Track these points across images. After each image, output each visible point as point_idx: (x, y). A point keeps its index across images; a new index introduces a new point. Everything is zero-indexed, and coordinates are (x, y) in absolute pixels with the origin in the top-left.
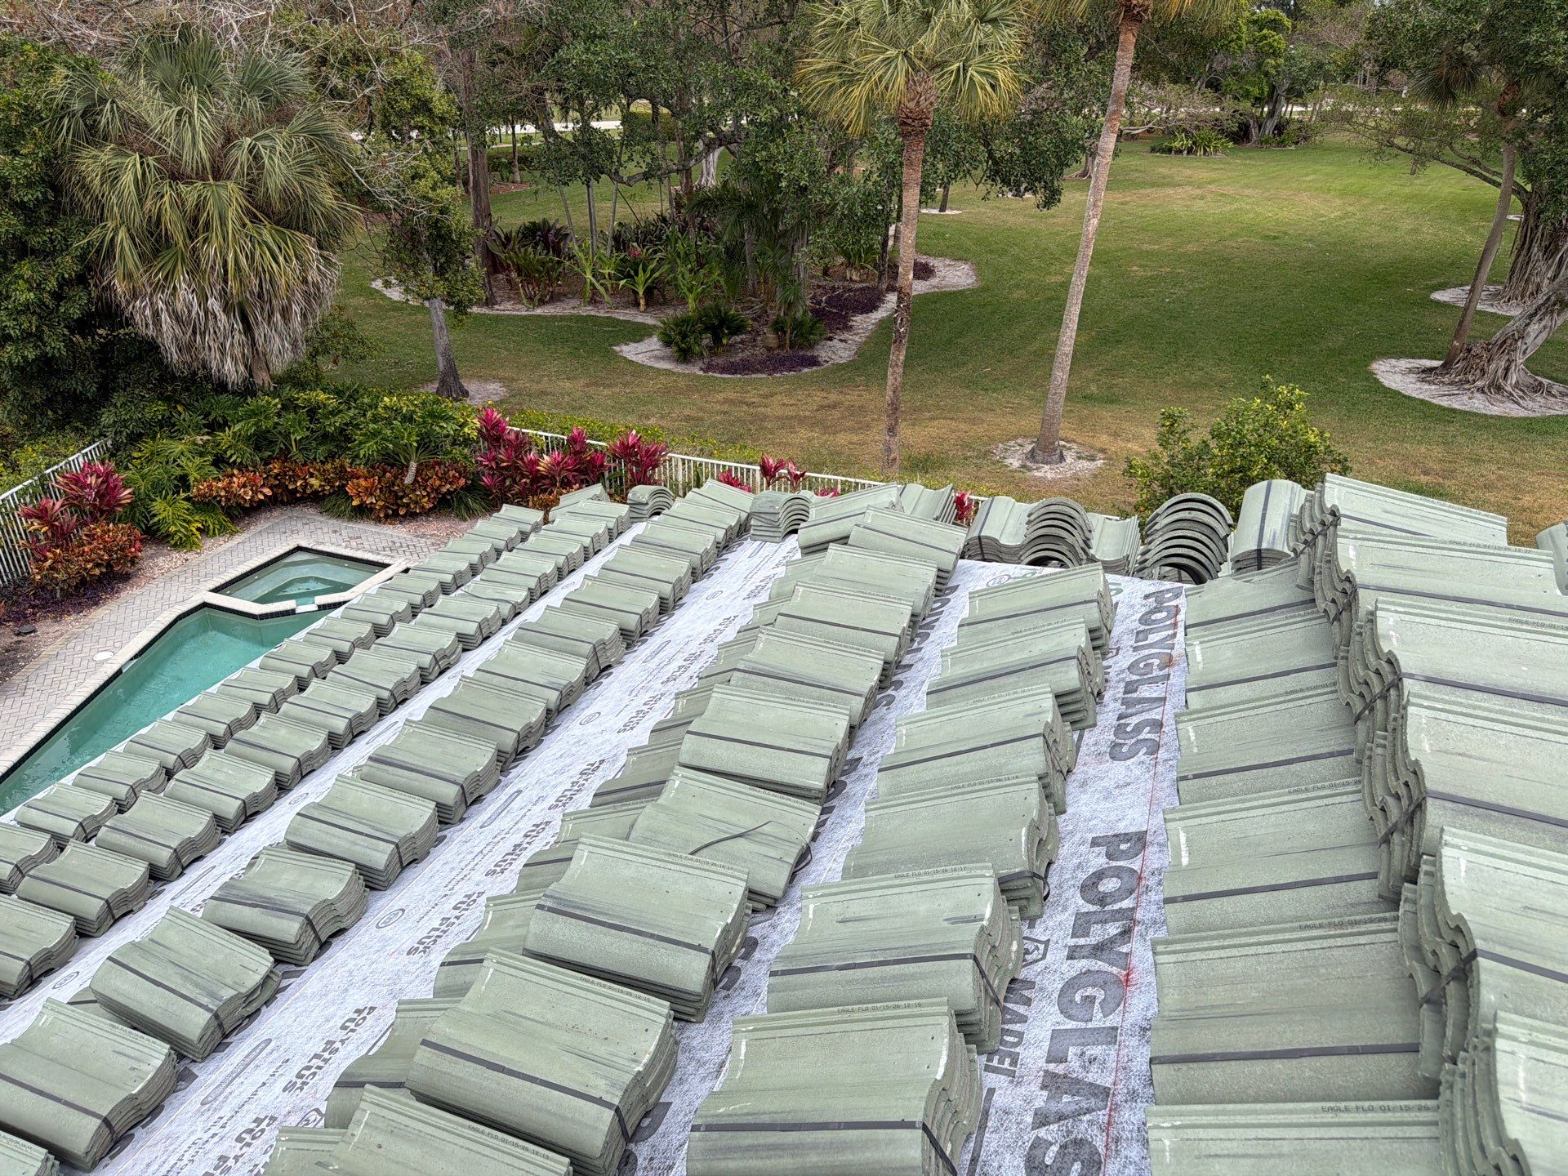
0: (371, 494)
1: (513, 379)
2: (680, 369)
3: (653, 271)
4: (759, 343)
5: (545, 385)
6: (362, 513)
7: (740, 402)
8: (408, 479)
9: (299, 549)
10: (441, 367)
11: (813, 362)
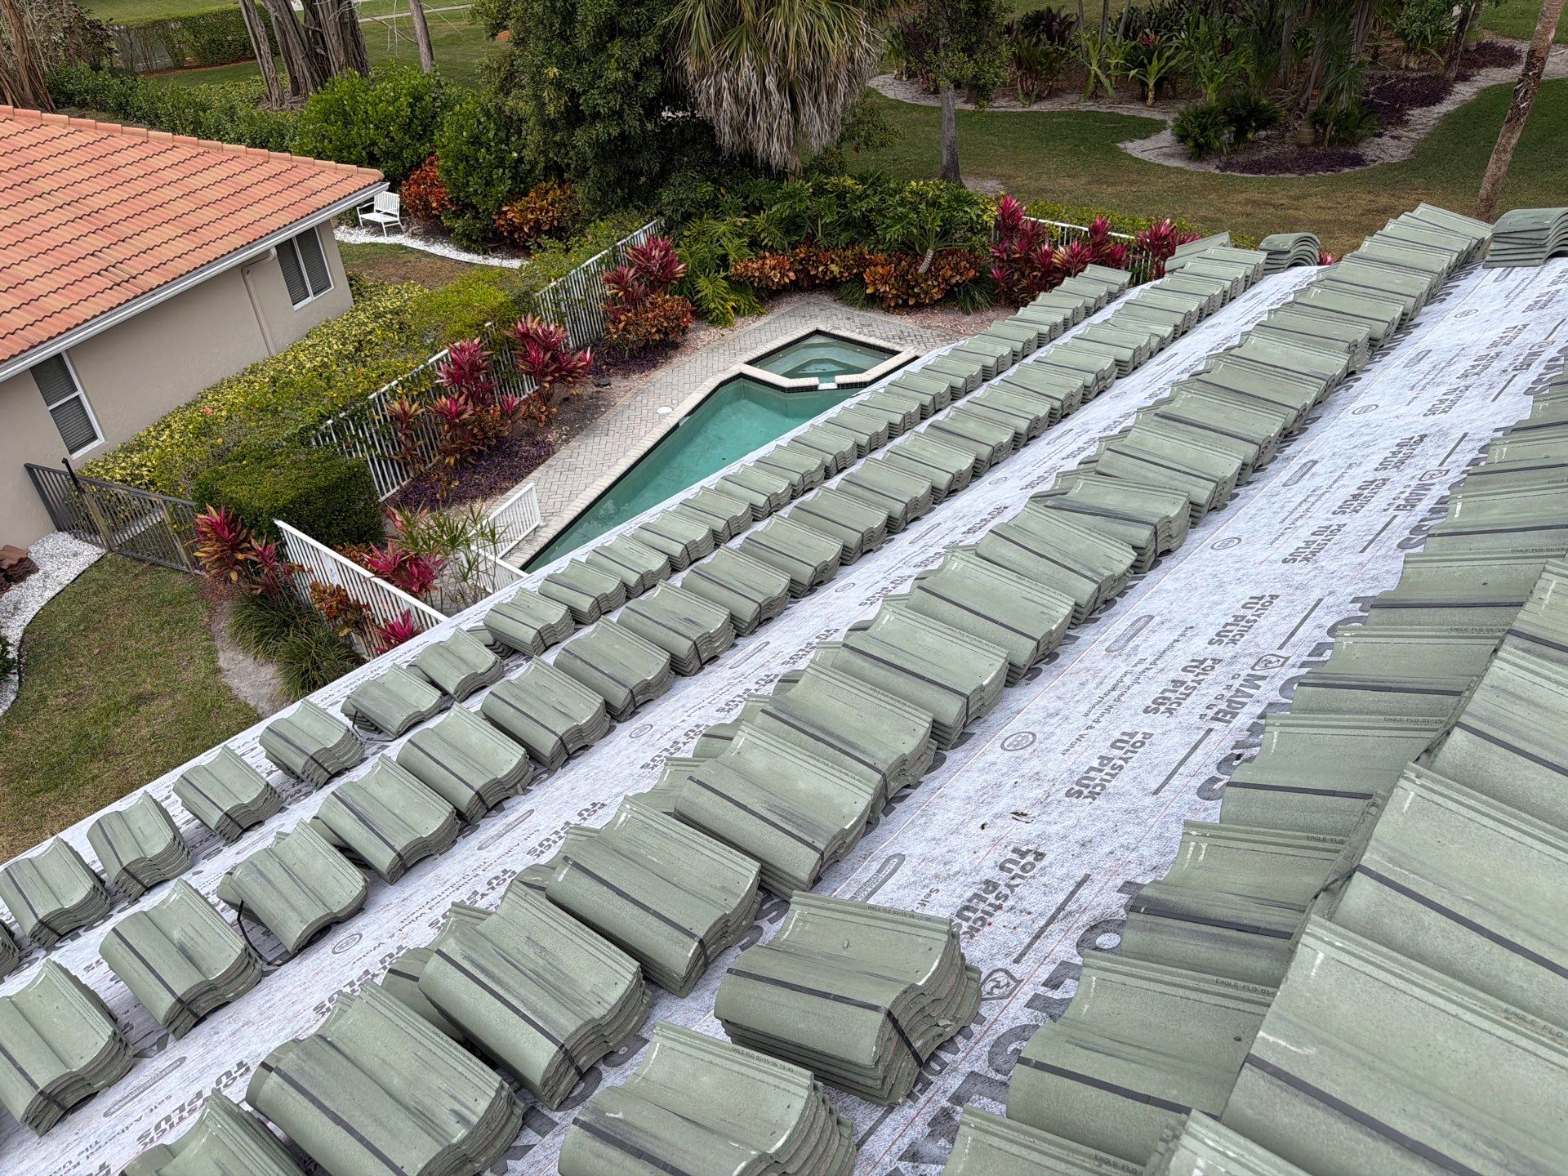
0: (886, 283)
1: (1010, 177)
2: (1192, 167)
3: (1169, 59)
5: (1044, 182)
6: (875, 302)
7: (1266, 204)
8: (922, 269)
10: (945, 162)
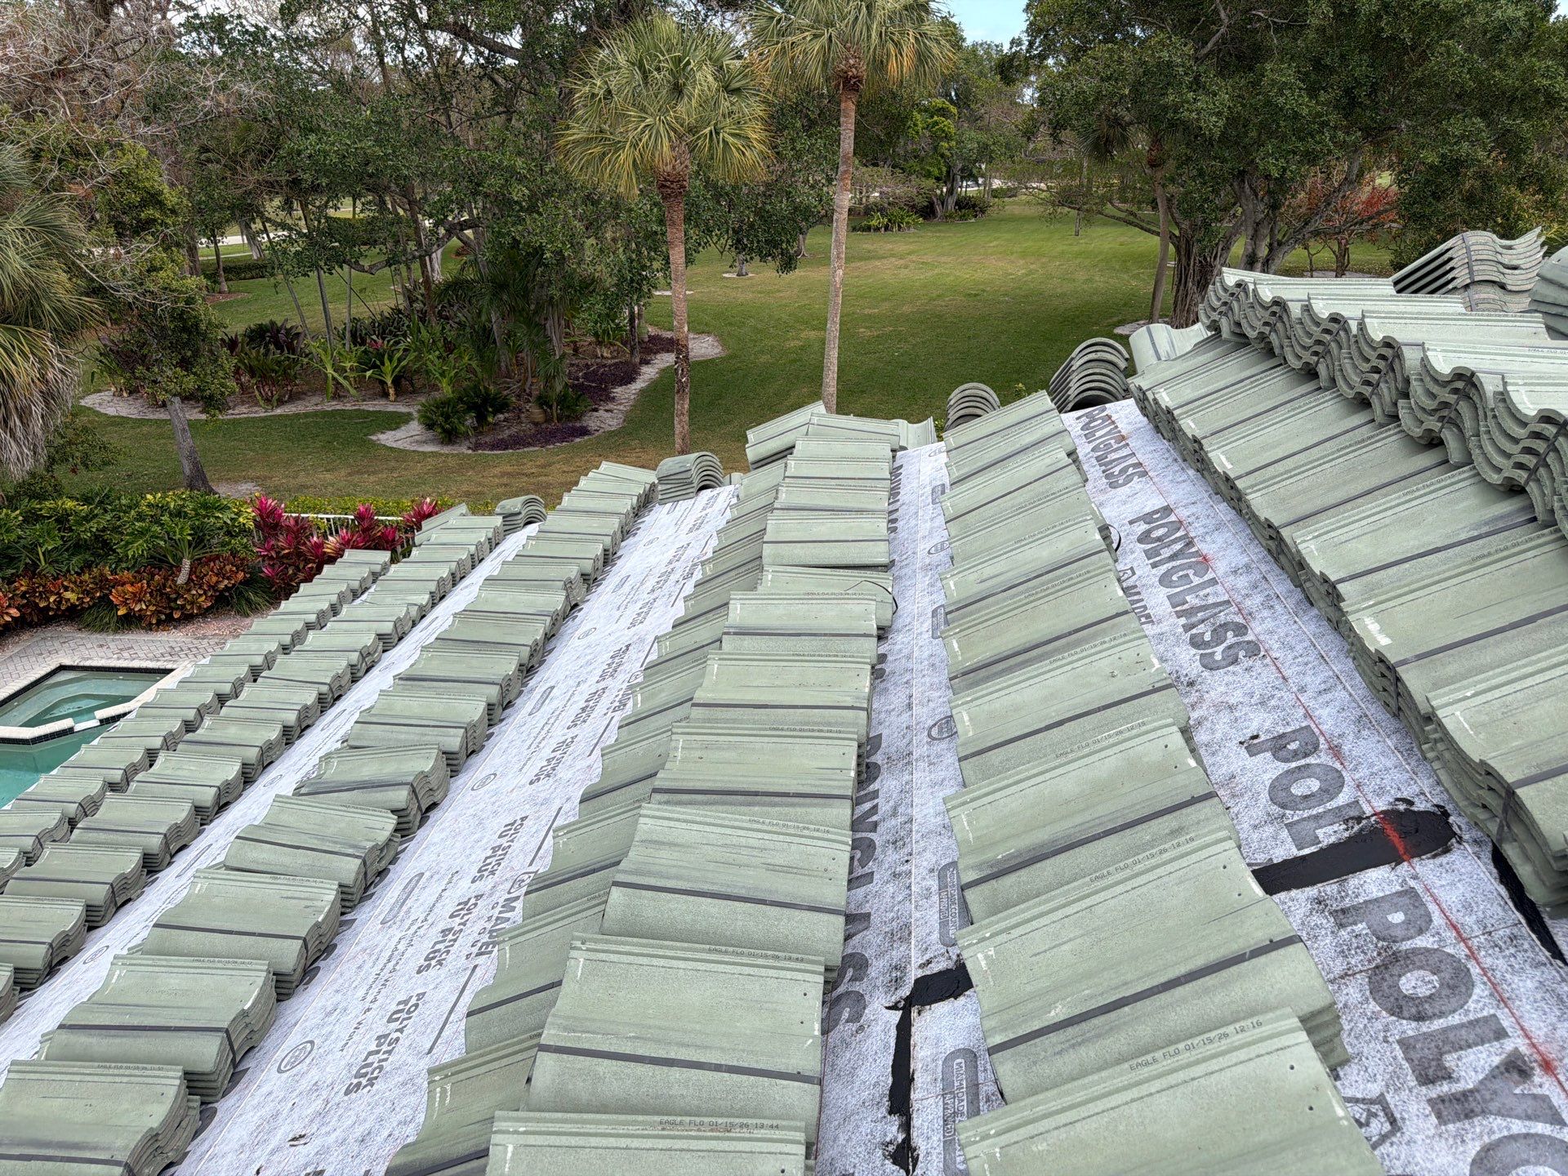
0: (140, 601)
1: (265, 478)
2: (446, 450)
3: (400, 360)
4: (523, 419)
5: (302, 479)
6: (131, 622)
7: (518, 474)
8: (181, 579)
9: (62, 668)
10: (187, 472)
11: (584, 432)
